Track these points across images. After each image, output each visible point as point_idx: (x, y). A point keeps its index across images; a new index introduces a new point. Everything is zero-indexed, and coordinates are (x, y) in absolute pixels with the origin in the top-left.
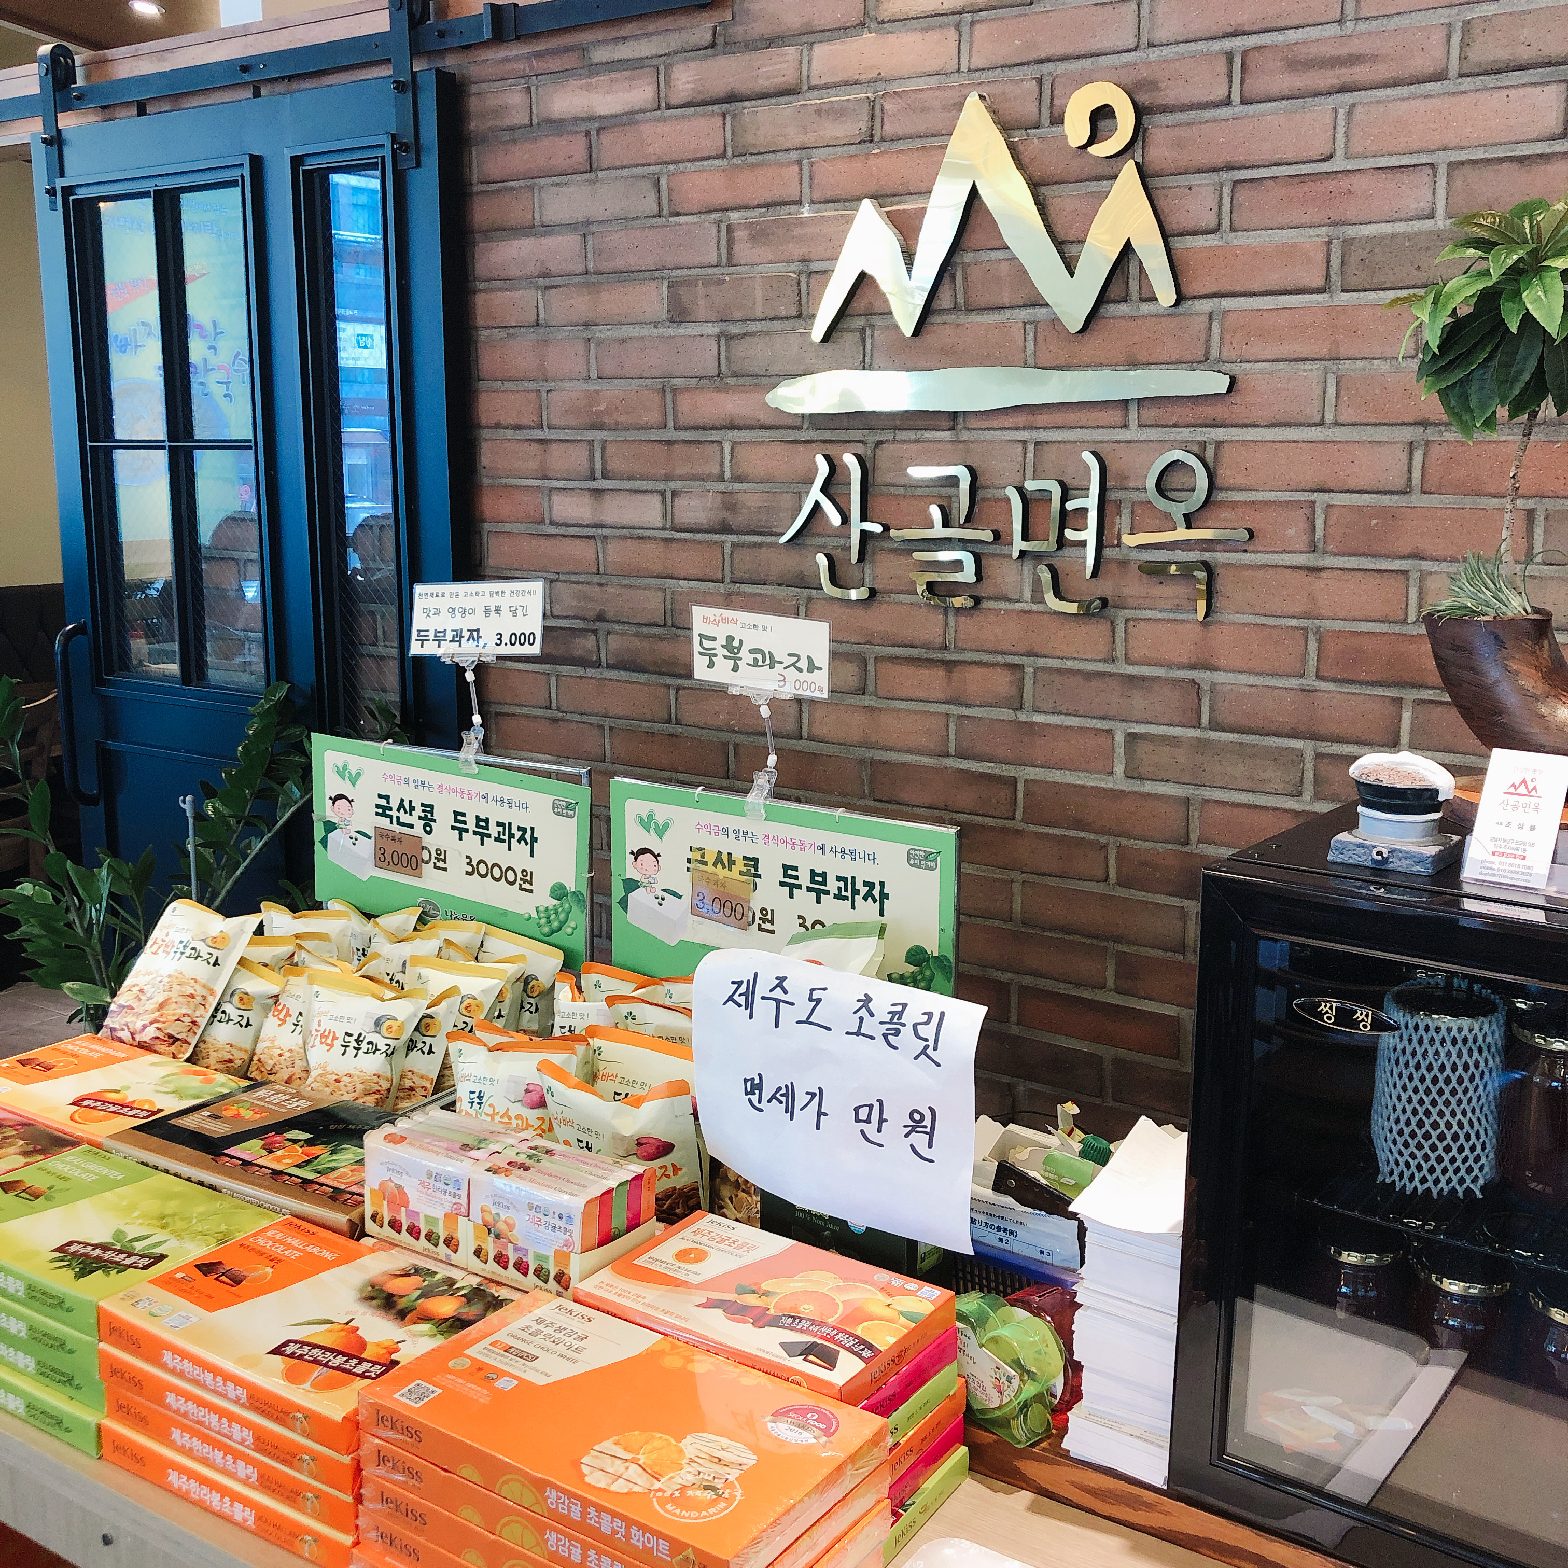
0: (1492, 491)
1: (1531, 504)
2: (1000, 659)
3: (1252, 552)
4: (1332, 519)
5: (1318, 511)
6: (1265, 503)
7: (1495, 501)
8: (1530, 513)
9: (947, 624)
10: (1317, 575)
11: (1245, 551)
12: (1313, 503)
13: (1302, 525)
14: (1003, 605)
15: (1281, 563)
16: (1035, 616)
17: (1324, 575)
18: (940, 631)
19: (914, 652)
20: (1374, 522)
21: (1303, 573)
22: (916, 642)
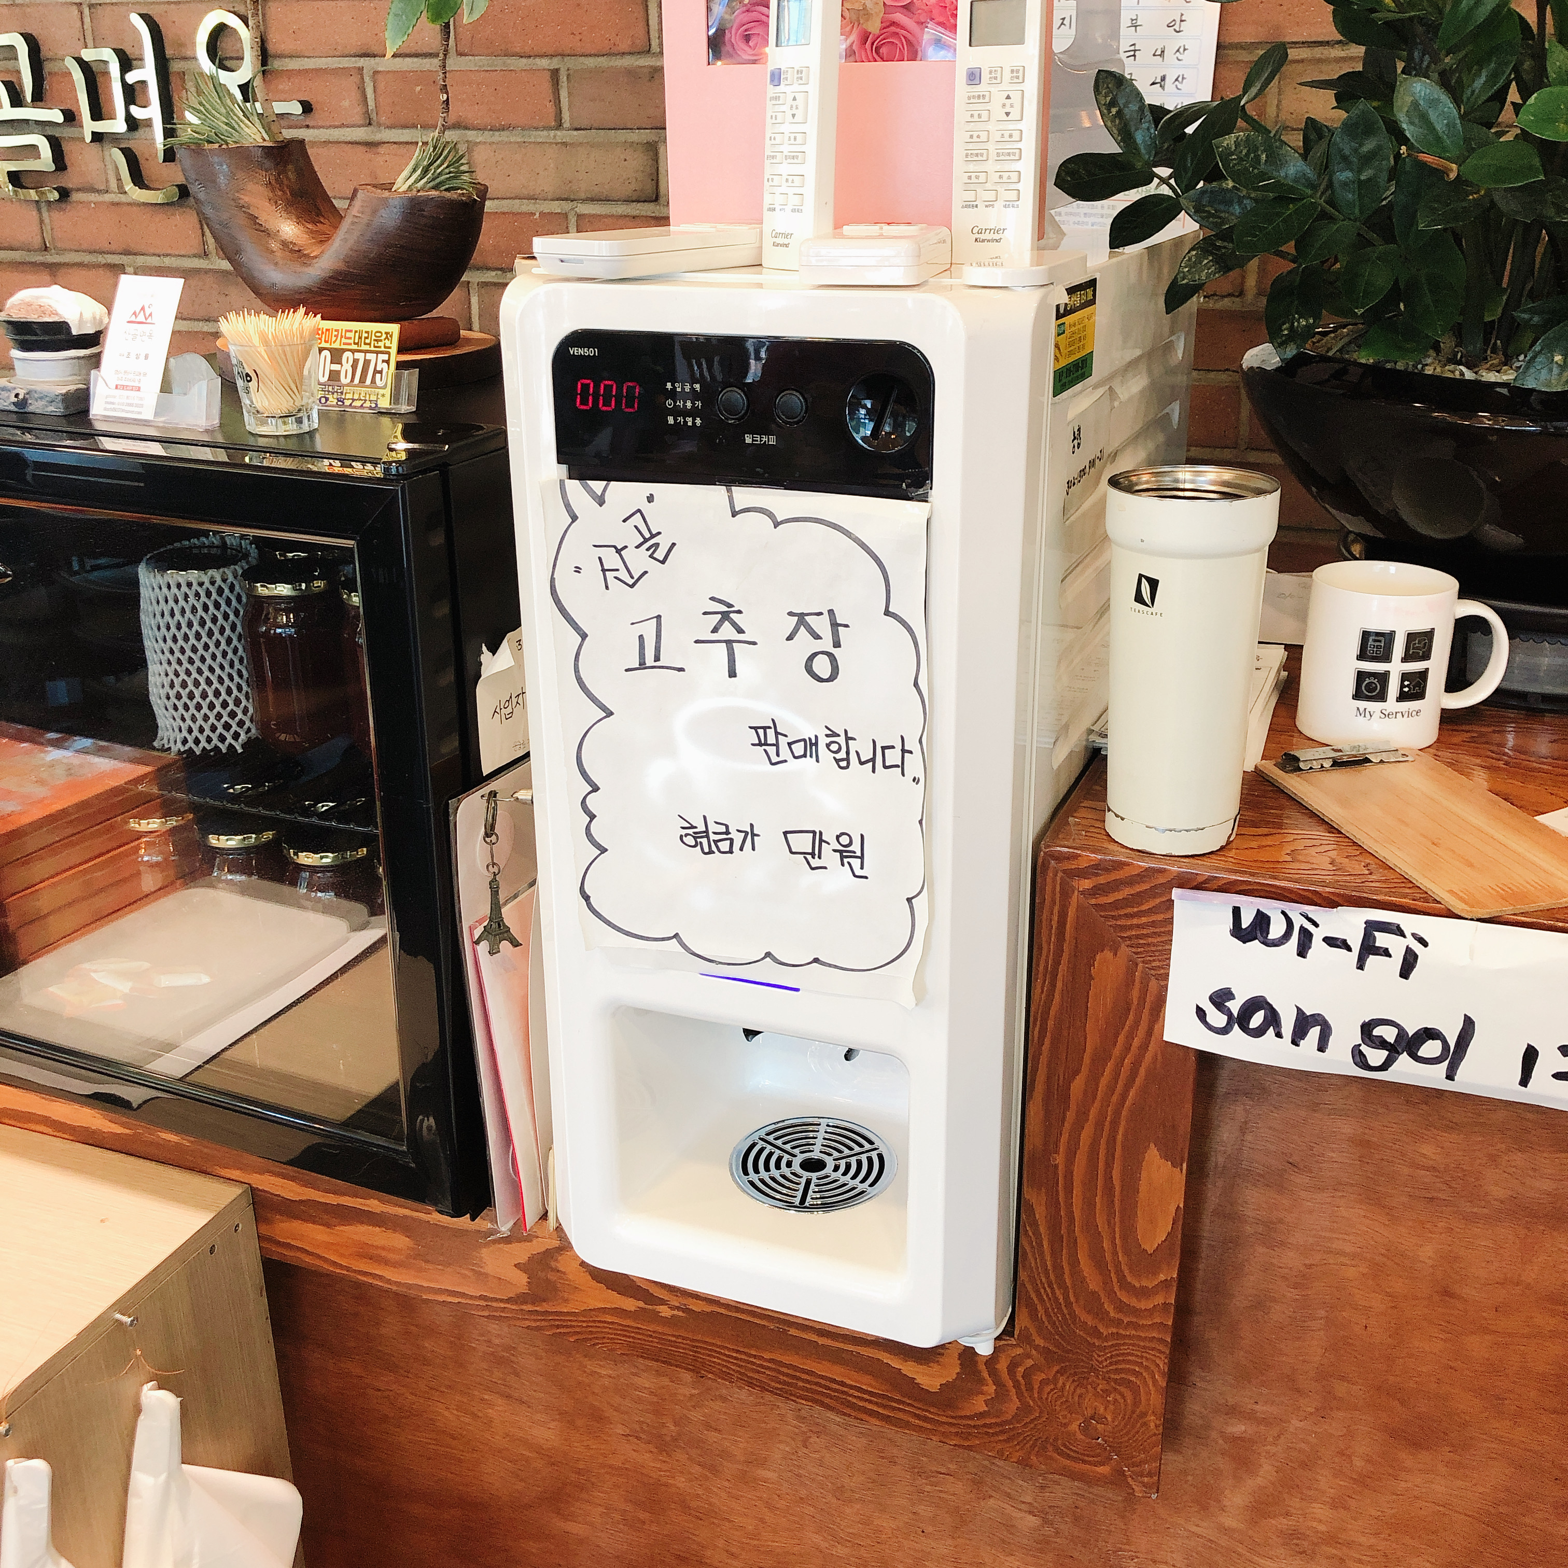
0: (518, 50)
1: (555, 63)
2: (101, 259)
3: (313, 127)
4: (381, 86)
5: (367, 79)
6: (318, 71)
7: (524, 60)
8: (555, 73)
9: (42, 222)
10: (374, 149)
11: (308, 126)
12: (361, 69)
13: (355, 95)
14: (93, 197)
15: (342, 139)
16: (125, 208)
17: (382, 150)
18: (35, 228)
19: (16, 256)
20: (418, 88)
21: (362, 149)
22: (16, 244)
